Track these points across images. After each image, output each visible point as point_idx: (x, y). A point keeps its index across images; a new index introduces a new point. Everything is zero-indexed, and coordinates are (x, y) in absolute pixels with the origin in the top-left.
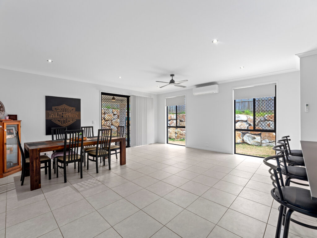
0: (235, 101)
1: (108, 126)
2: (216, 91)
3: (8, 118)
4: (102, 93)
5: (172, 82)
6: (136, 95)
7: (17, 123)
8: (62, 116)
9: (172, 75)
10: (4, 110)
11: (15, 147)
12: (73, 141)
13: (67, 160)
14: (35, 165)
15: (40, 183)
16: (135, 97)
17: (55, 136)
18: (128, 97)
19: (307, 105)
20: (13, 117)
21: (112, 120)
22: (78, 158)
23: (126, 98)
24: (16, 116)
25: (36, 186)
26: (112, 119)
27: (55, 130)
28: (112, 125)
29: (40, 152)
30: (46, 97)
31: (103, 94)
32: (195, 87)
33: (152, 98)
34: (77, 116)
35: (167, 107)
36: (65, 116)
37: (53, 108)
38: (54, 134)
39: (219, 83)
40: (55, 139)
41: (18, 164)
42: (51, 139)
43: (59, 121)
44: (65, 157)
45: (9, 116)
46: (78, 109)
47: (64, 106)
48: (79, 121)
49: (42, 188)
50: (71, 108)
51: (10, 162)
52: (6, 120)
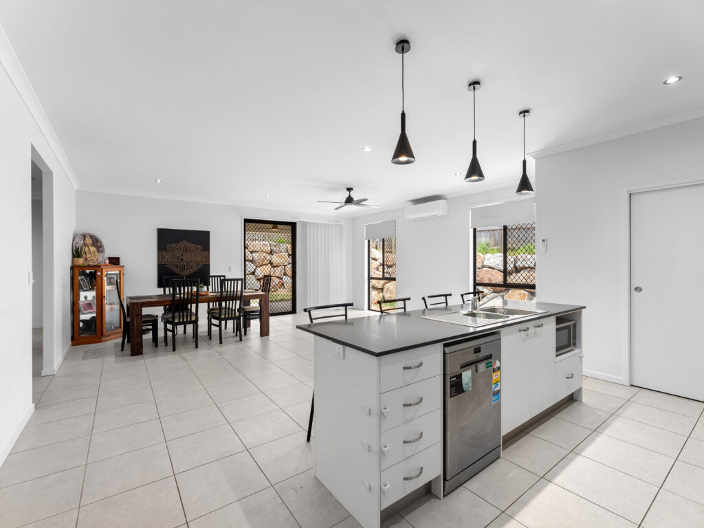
0: (475, 230)
1: (277, 277)
2: (440, 213)
3: (107, 261)
4: (245, 219)
5: (349, 200)
6: (308, 221)
7: (120, 269)
8: (182, 260)
9: (349, 189)
10: (103, 251)
11: (117, 307)
12: (188, 295)
13: (177, 321)
14: (135, 324)
15: (142, 347)
16: (305, 224)
17: (167, 289)
18: (293, 226)
19: (544, 241)
20: (115, 261)
21: (285, 266)
22: (192, 319)
23: (289, 227)
24: (118, 259)
25: (137, 351)
26: (286, 263)
27: (167, 280)
28: (284, 275)
29: (142, 307)
30: (158, 229)
31: (246, 221)
32: (411, 204)
33: (341, 226)
34: (204, 259)
35: (369, 241)
36: (186, 258)
37: (169, 246)
38: (167, 287)
39: (448, 197)
40: (167, 293)
41: (120, 327)
42: (162, 293)
43: (177, 266)
44: (173, 318)
45: (110, 259)
46: (206, 247)
47: (185, 243)
48: (206, 267)
49: (144, 355)
50: (194, 246)
51: (111, 324)
52: (105, 265)
